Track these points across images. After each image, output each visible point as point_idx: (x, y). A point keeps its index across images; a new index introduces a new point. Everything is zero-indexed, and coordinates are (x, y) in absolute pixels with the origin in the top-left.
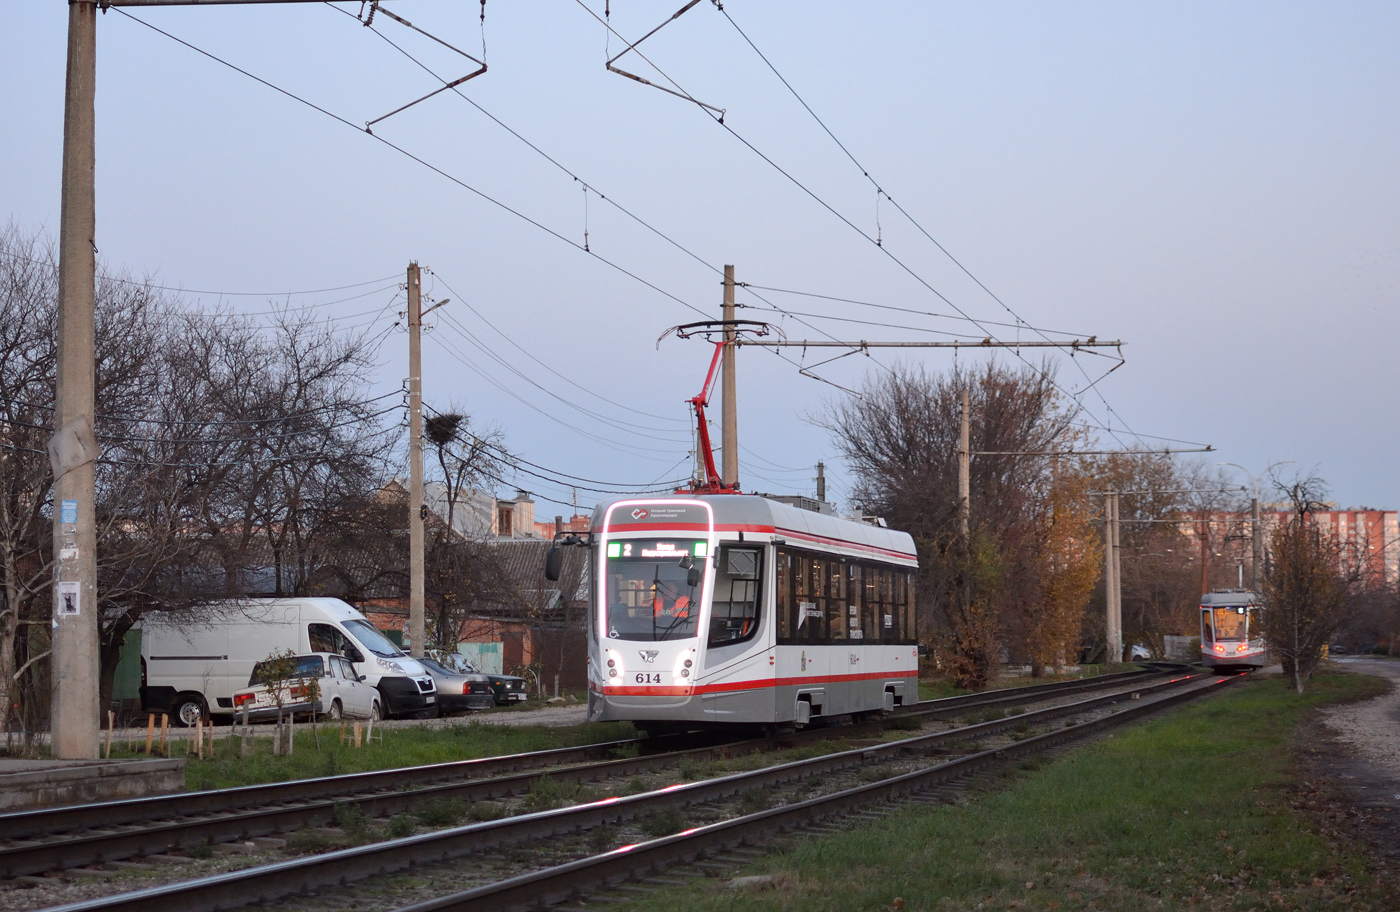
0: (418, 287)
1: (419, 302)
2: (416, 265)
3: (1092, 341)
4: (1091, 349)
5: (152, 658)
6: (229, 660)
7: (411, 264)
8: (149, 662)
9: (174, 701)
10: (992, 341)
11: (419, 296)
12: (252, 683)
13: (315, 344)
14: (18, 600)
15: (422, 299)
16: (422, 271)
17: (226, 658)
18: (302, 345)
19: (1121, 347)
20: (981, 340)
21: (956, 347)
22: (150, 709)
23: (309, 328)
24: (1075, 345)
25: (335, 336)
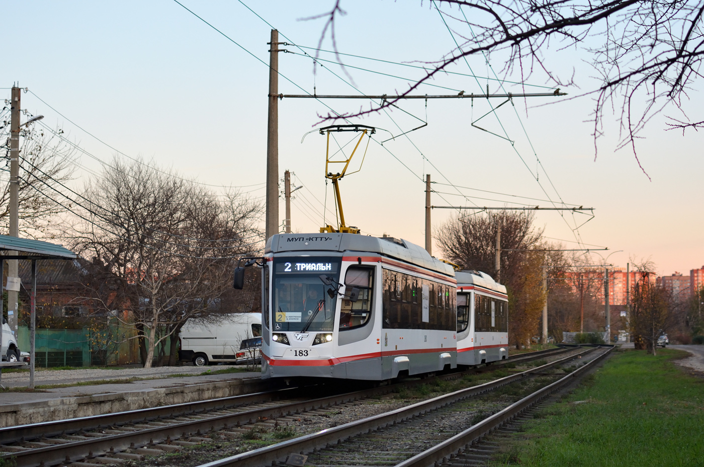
0: (289, 181)
1: (290, 187)
2: (288, 171)
3: (581, 208)
4: (581, 211)
5: (184, 338)
6: (217, 339)
7: (286, 171)
8: (182, 340)
9: (193, 356)
10: (539, 207)
11: (290, 185)
12: (241, 349)
13: (241, 204)
14: (157, 314)
15: (291, 186)
16: (291, 174)
17: (216, 338)
18: (236, 204)
19: (593, 210)
20: (535, 207)
21: (524, 210)
22: (183, 360)
23: (239, 197)
24: (574, 209)
25: (249, 201)
